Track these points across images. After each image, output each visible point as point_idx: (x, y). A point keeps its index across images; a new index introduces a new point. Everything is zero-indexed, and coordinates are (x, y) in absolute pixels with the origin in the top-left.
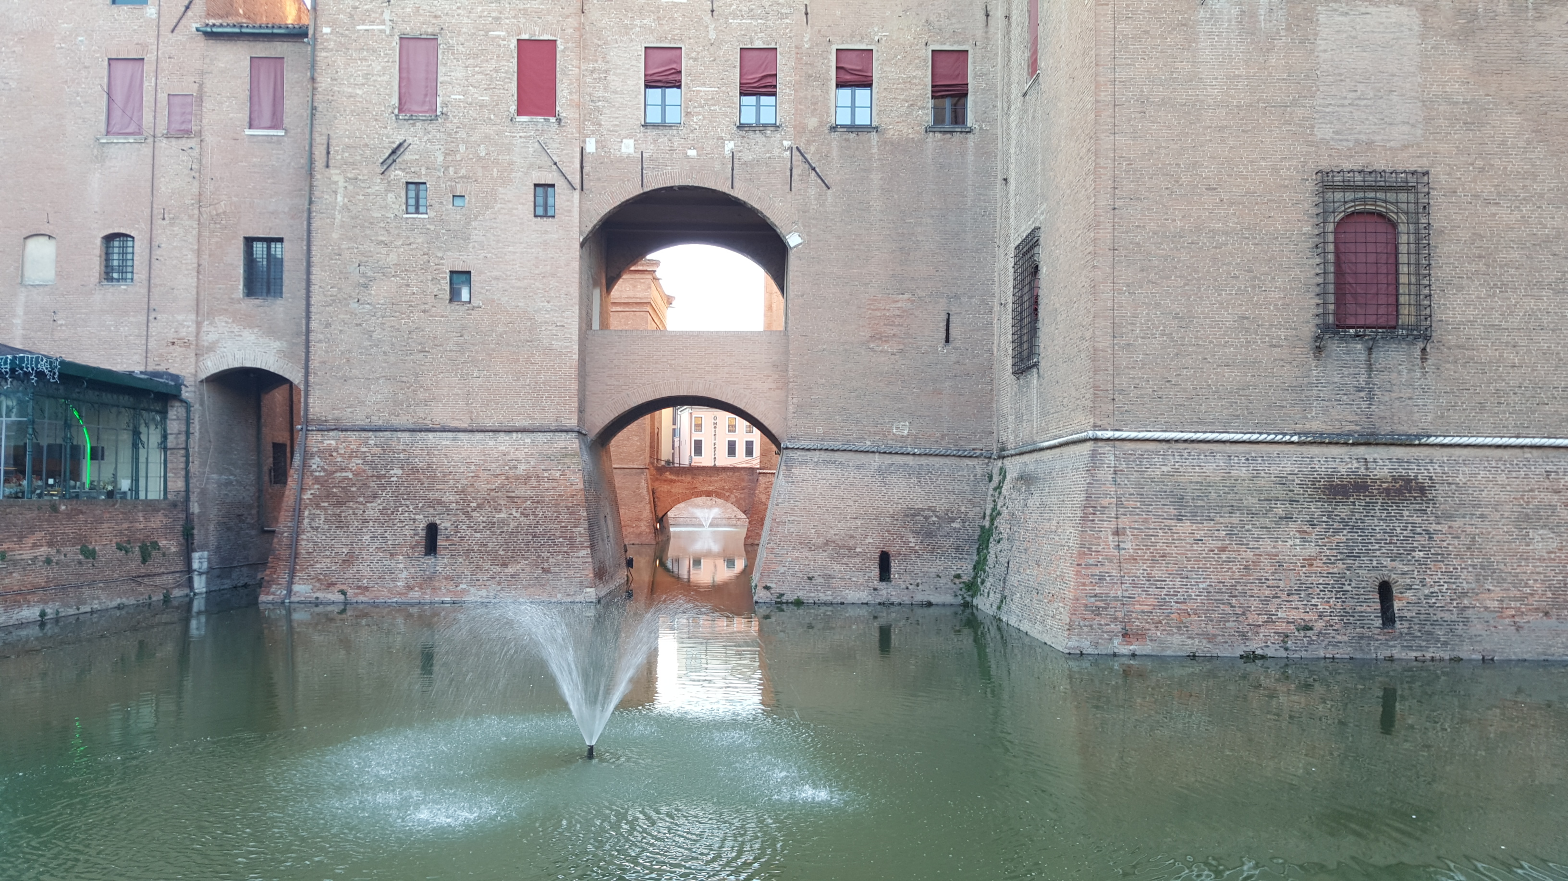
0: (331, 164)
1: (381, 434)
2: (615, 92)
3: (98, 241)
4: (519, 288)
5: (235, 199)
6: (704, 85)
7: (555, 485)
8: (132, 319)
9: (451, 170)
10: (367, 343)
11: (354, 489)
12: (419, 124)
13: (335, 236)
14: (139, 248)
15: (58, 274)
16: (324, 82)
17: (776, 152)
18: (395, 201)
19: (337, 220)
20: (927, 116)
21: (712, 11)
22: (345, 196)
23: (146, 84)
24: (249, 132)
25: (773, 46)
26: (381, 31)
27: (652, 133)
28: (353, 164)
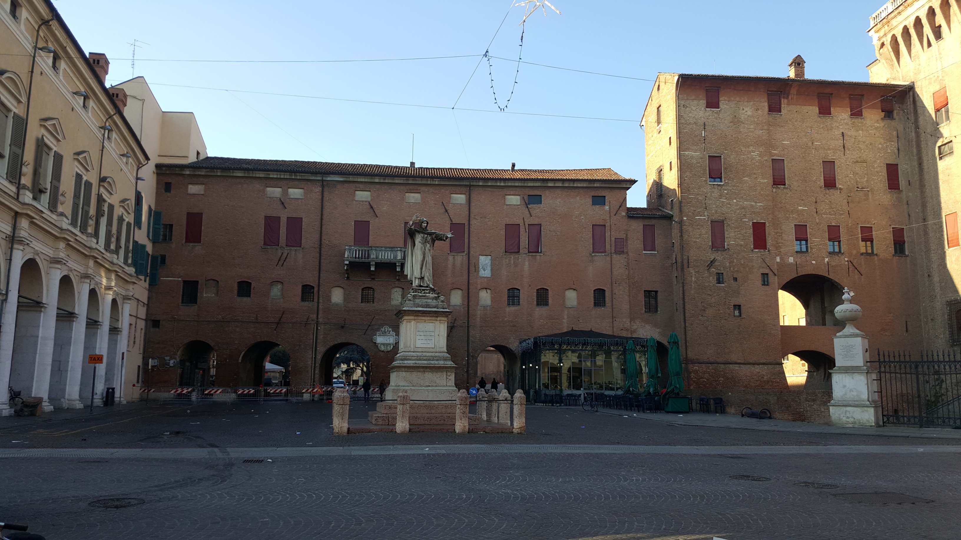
0: (690, 266)
1: (714, 365)
2: (785, 240)
3: (593, 292)
4: (758, 311)
5: (640, 276)
6: (816, 238)
7: (778, 384)
8: (607, 320)
9: (732, 268)
10: (706, 331)
11: (708, 385)
12: (719, 252)
13: (692, 292)
14: (607, 294)
15: (579, 303)
16: (685, 237)
17: (843, 262)
18: (713, 280)
19: (693, 287)
20: (892, 250)
21: (817, 212)
22: (695, 278)
23: (606, 234)
24: (644, 252)
25: (838, 225)
26: (704, 219)
27: (799, 255)
28: (697, 266)
